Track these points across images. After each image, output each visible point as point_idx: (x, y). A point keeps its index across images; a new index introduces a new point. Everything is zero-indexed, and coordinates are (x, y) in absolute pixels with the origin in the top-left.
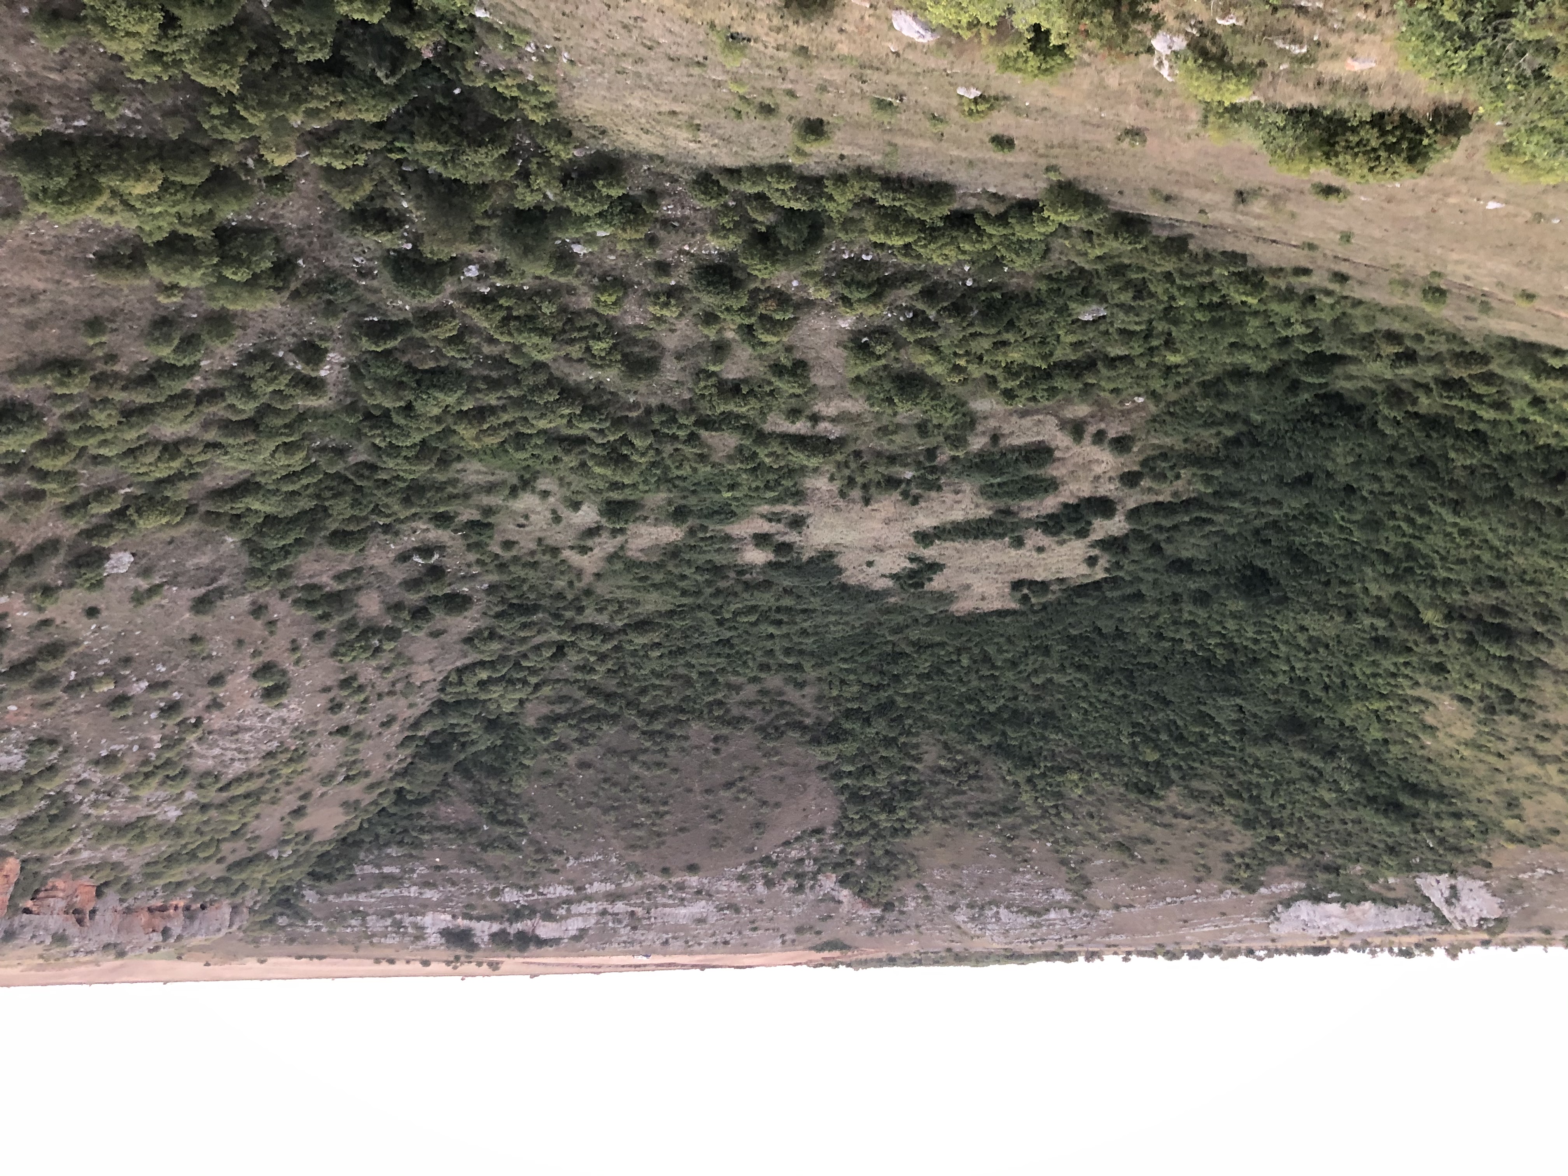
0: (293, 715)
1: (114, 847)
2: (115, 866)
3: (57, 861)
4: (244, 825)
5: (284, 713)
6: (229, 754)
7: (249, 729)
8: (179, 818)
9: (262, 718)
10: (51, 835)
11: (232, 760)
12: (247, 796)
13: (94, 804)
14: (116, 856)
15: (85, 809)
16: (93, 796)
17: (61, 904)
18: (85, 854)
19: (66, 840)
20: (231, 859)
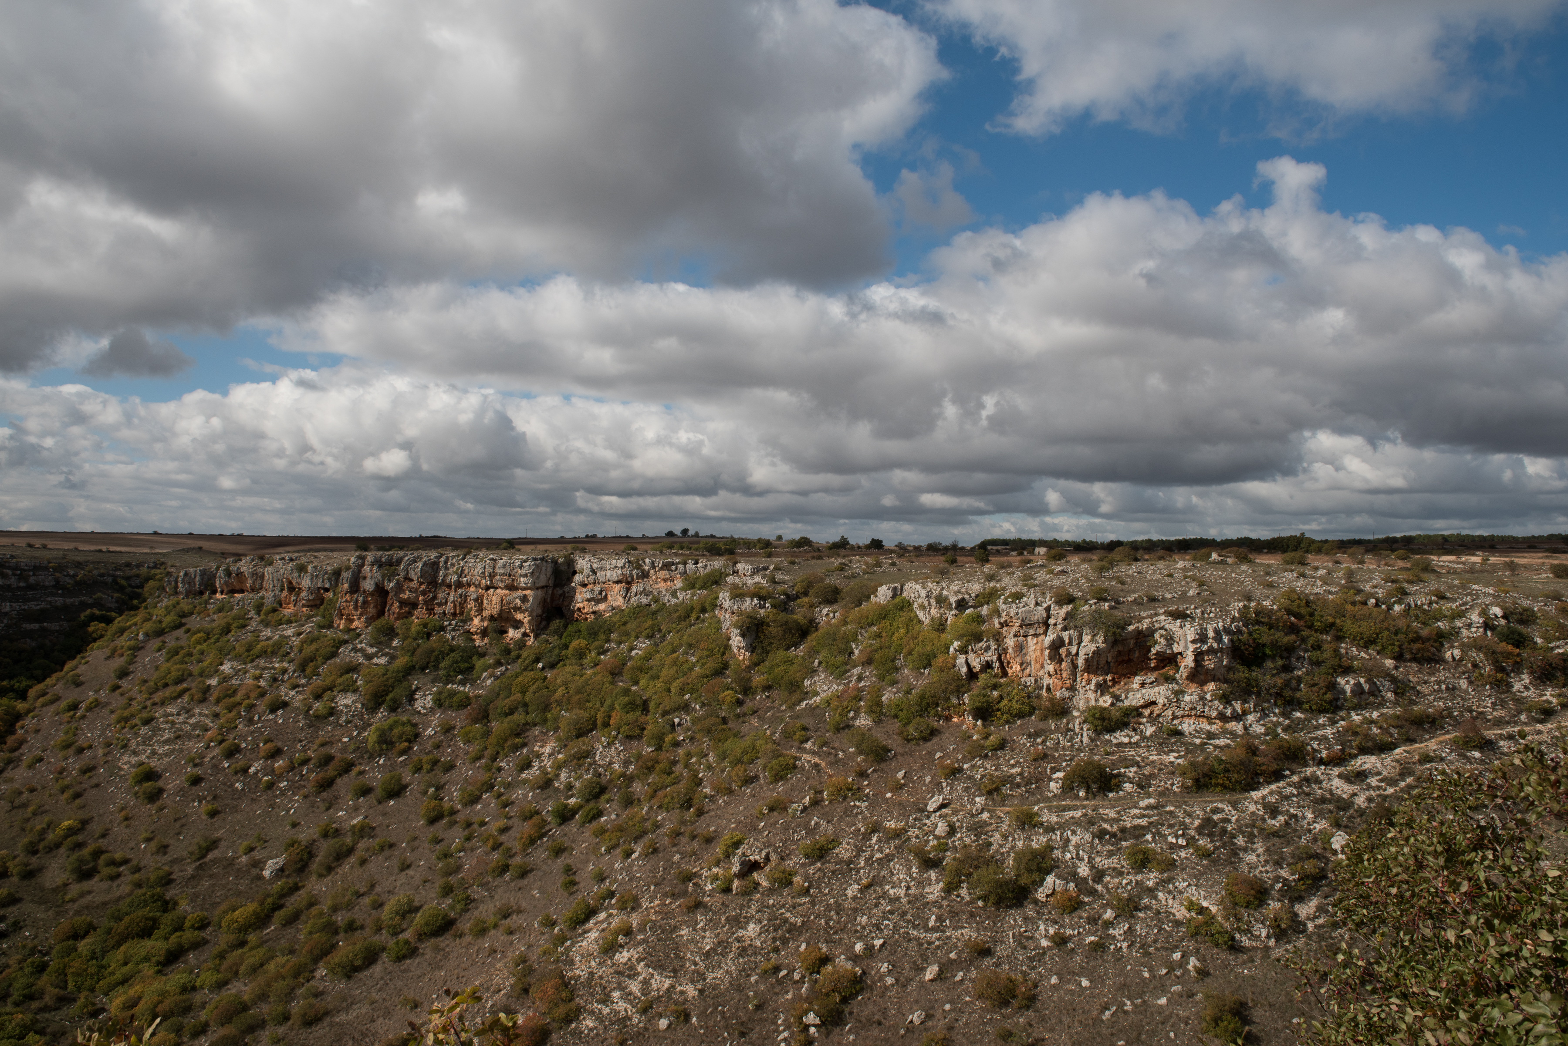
0: (125, 758)
1: (268, 639)
2: (267, 625)
3: (308, 628)
4: (168, 661)
5: (134, 760)
6: (181, 719)
7: (166, 742)
8: (222, 664)
9: (154, 753)
10: (314, 646)
11: (179, 714)
12: (166, 685)
13: (284, 671)
14: (268, 632)
15: (291, 668)
16: (286, 677)
17: (304, 594)
18: (290, 632)
19: (303, 642)
20: (180, 632)
